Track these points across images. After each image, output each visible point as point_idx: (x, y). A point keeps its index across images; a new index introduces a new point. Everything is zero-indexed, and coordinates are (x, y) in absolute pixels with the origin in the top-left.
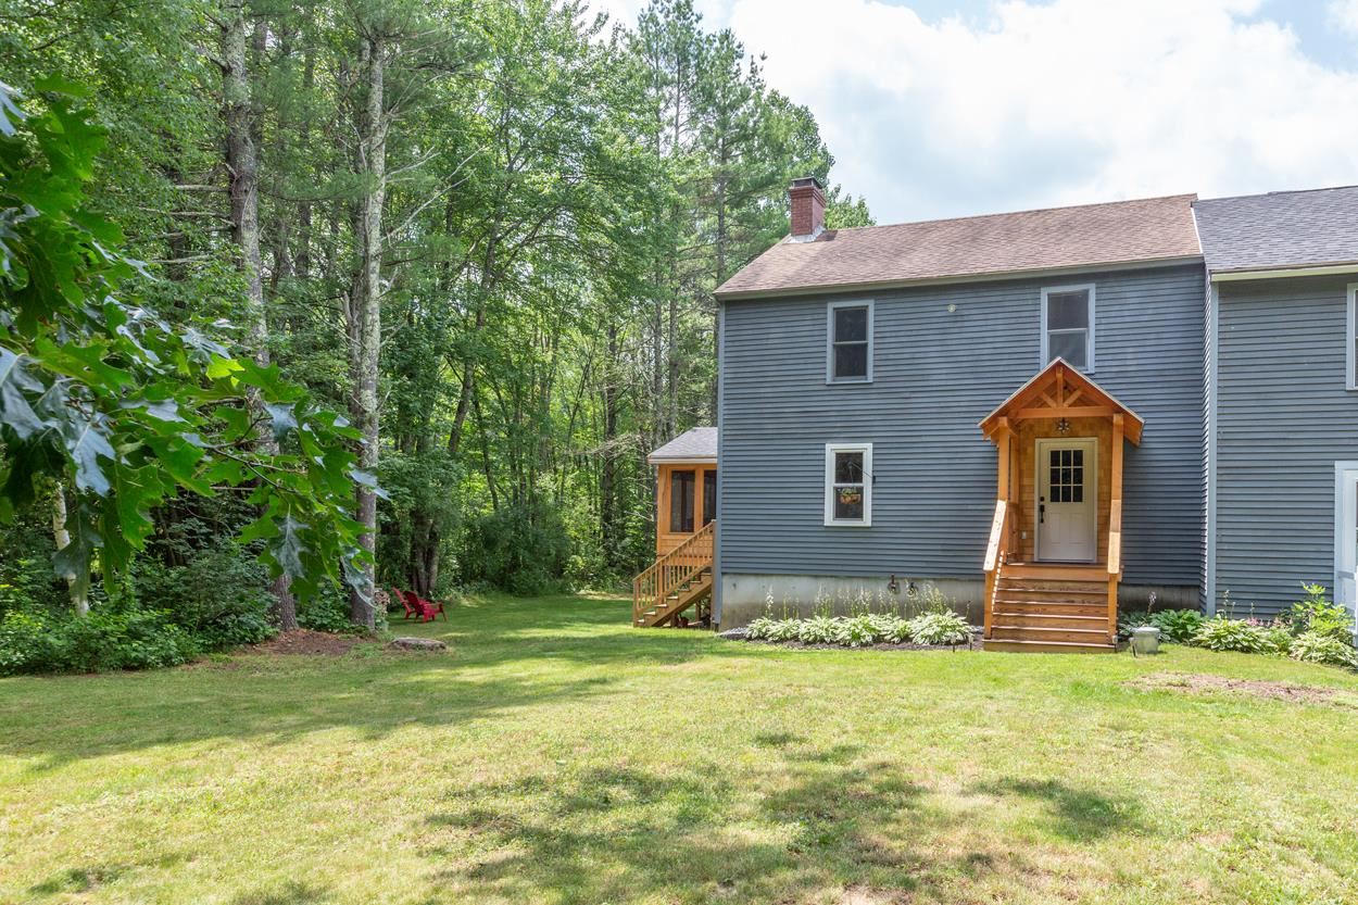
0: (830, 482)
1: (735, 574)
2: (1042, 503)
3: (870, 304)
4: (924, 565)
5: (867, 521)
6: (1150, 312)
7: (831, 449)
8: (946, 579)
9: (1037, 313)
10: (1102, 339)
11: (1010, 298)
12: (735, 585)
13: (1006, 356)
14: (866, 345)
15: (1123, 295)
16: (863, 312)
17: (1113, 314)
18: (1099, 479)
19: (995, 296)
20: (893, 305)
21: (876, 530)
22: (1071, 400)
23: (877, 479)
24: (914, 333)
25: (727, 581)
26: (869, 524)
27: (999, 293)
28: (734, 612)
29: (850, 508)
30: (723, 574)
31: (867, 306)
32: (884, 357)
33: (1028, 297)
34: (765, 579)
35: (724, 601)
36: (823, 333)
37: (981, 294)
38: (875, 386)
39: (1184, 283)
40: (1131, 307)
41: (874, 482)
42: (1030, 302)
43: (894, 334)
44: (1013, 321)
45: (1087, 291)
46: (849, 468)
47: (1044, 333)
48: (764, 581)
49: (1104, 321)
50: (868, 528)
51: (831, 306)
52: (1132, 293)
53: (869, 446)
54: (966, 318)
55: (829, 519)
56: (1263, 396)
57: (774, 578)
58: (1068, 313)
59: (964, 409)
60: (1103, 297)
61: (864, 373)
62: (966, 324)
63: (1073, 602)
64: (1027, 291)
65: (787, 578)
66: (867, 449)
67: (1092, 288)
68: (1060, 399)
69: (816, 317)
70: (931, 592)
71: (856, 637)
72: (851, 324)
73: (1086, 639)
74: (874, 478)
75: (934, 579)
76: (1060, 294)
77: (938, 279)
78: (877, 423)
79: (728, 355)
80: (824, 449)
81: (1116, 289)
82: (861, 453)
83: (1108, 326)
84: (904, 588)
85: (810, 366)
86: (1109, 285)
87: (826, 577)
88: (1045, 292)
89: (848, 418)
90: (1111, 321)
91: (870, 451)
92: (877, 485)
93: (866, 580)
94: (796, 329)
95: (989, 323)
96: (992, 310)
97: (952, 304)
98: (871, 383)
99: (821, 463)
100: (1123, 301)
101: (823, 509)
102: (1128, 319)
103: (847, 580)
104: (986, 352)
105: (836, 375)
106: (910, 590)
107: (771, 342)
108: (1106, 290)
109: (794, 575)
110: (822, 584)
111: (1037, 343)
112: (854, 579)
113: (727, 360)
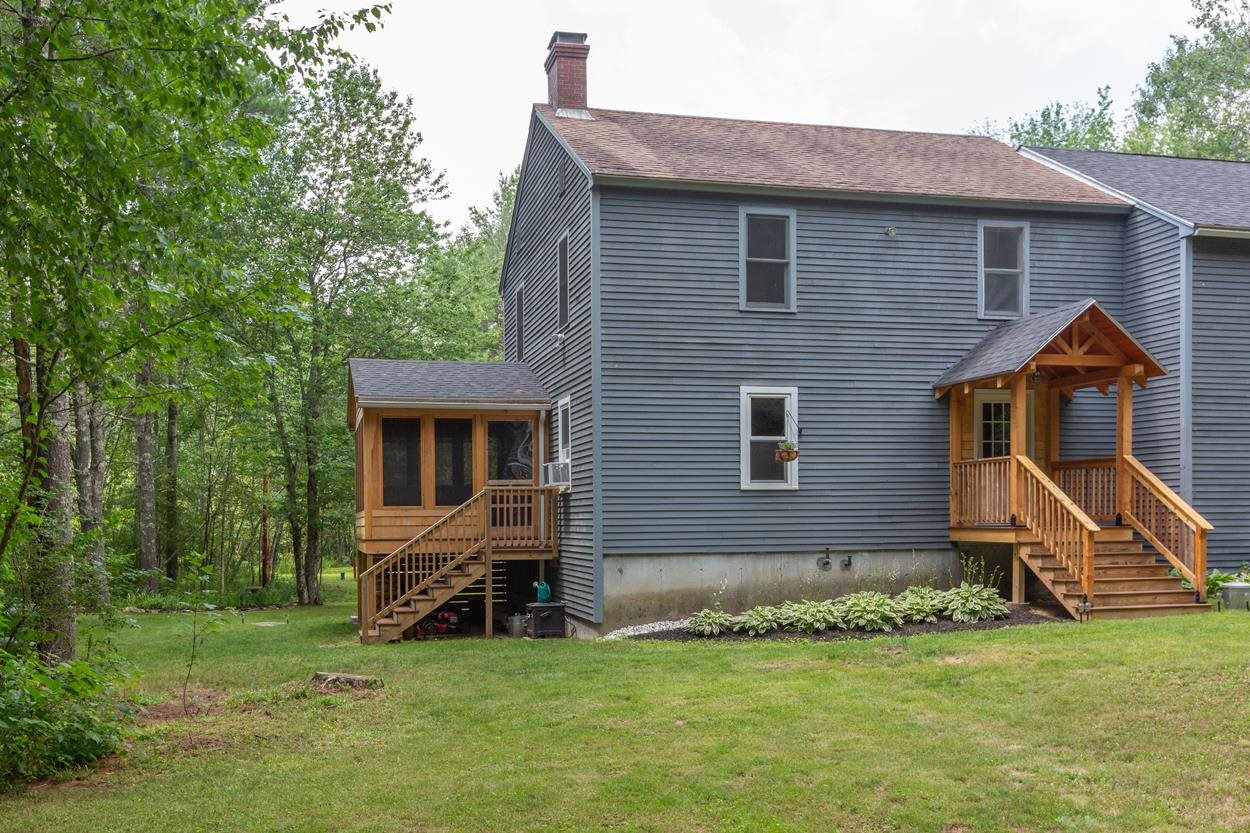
0: (746, 436)
1: (621, 555)
3: (792, 214)
4: (860, 534)
5: (792, 482)
6: (1079, 259)
7: (747, 392)
8: (880, 551)
9: (974, 248)
10: (1036, 283)
11: (949, 230)
12: (621, 571)
13: (943, 294)
14: (787, 265)
15: (1054, 238)
16: (780, 224)
17: (1046, 258)
18: (1035, 435)
19: (928, 223)
20: (821, 219)
21: (801, 494)
23: (803, 433)
24: (843, 256)
25: (609, 567)
26: (796, 486)
27: (935, 220)
28: (621, 606)
29: (768, 464)
30: (605, 556)
31: (788, 217)
32: (809, 282)
33: (965, 228)
34: (664, 561)
35: (606, 593)
36: (734, 244)
37: (914, 219)
38: (798, 317)
39: (1109, 233)
40: (1063, 252)
41: (800, 436)
42: (966, 234)
43: (820, 255)
44: (950, 254)
45: (1021, 229)
46: (768, 417)
47: (982, 270)
48: (662, 564)
49: (1037, 264)
50: (796, 491)
51: (744, 211)
52: (1064, 236)
53: (794, 391)
54: (900, 245)
55: (746, 483)
57: (675, 560)
58: (1002, 250)
59: (900, 352)
60: (1037, 237)
61: (783, 298)
62: (901, 252)
64: (965, 222)
65: (691, 558)
66: (791, 396)
67: (1026, 226)
69: (723, 222)
70: (863, 566)
72: (767, 238)
74: (800, 430)
75: (869, 551)
76: (996, 229)
78: (801, 363)
79: (605, 260)
80: (739, 393)
81: (1048, 231)
82: (783, 400)
83: (1041, 270)
84: (836, 562)
85: (717, 286)
86: (1041, 225)
87: (742, 553)
88: (982, 225)
89: (767, 356)
90: (1044, 264)
91: (795, 397)
92: (804, 439)
93: (791, 556)
94: (698, 235)
95: (926, 253)
96: (928, 239)
97: (892, 225)
98: (793, 313)
99: (735, 410)
100: (1055, 245)
101: (739, 469)
102: (1060, 265)
103: (769, 557)
104: (922, 286)
105: (750, 299)
106: (848, 565)
107: (663, 248)
108: (1038, 231)
109: (702, 554)
110: (737, 562)
111: (974, 282)
112: (777, 555)
113: (604, 267)
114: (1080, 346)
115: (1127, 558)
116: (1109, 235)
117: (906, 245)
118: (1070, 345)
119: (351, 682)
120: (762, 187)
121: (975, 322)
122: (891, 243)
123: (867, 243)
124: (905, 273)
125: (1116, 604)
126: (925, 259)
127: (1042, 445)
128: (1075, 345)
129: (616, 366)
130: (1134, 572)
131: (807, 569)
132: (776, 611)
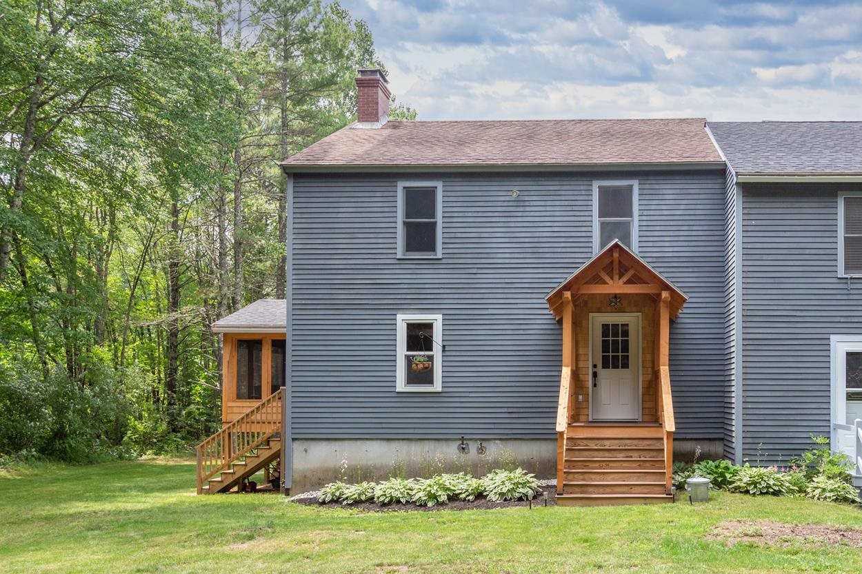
0: (402, 350)
1: (307, 439)
2: (595, 370)
3: (439, 185)
4: (492, 426)
5: (437, 386)
6: (682, 207)
7: (402, 320)
8: (510, 439)
9: (590, 203)
10: (644, 228)
11: (567, 189)
12: (306, 451)
13: (563, 240)
14: (435, 223)
15: (661, 192)
16: (431, 192)
17: (653, 207)
18: (643, 349)
19: (553, 186)
20: (461, 188)
21: (444, 395)
22: (625, 279)
23: (447, 348)
24: (480, 214)
25: (297, 448)
26: (440, 389)
27: (557, 183)
28: (305, 476)
29: (420, 375)
30: (294, 439)
31: (436, 187)
32: (453, 235)
33: (582, 188)
34: (338, 444)
35: (295, 466)
36: (394, 209)
37: (540, 183)
38: (444, 261)
39: (711, 185)
40: (668, 202)
41: (444, 351)
42: (583, 193)
43: (461, 215)
44: (569, 208)
45: (631, 186)
46: (419, 337)
47: (596, 220)
48: (336, 446)
49: (645, 213)
50: (438, 393)
51: (401, 185)
52: (669, 190)
53: (439, 317)
54: (527, 204)
55: (401, 385)
56: (777, 280)
57: (346, 443)
58: (615, 204)
59: (527, 285)
60: (645, 192)
61: (432, 248)
62: (528, 209)
63: (631, 457)
64: (581, 183)
65: (359, 443)
66: (437, 320)
67: (635, 184)
68: (616, 277)
69: (386, 194)
70: (495, 451)
71: (433, 497)
72: (420, 203)
73: (646, 491)
74: (444, 346)
75: (500, 439)
76: (609, 187)
77: (503, 166)
78: (445, 296)
79: (296, 226)
80: (396, 319)
81: (657, 187)
82: (431, 324)
83: (648, 218)
84: (473, 448)
85: (380, 241)
86: (649, 182)
87: (398, 439)
88: (596, 185)
89: (418, 291)
90: (652, 213)
91: (440, 322)
92: (447, 353)
93: (437, 442)
94: (365, 205)
95: (548, 209)
96: (551, 198)
97: (514, 190)
98: (440, 259)
99: (392, 332)
100: (660, 197)
101: (395, 376)
102: (665, 213)
103: (419, 442)
104: (545, 234)
105: (407, 249)
106: (481, 450)
107: (340, 215)
108: (647, 186)
109: (367, 439)
110: (394, 446)
111: (589, 229)
112: (425, 441)
113: (296, 231)
115: (641, 453)
116: (710, 186)
117: (532, 203)
120: (409, 166)
122: (519, 202)
123: (499, 204)
124: (531, 224)
126: (548, 214)
127: (649, 357)
129: (304, 302)
131: (450, 452)
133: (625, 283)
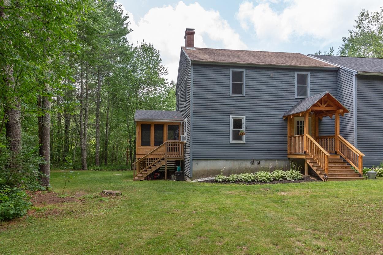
0: (231, 128)
1: (197, 160)
3: (244, 71)
4: (262, 155)
5: (244, 141)
6: (324, 82)
7: (232, 117)
8: (268, 160)
9: (294, 79)
11: (287, 74)
12: (197, 164)
13: (286, 91)
14: (243, 84)
15: (317, 77)
16: (241, 73)
17: (315, 82)
18: (312, 129)
19: (282, 73)
20: (252, 72)
21: (246, 144)
23: (247, 128)
24: (258, 82)
25: (194, 163)
28: (197, 173)
29: (237, 136)
30: (193, 160)
31: (243, 71)
32: (249, 88)
33: (292, 74)
35: (193, 170)
36: (229, 78)
37: (278, 72)
38: (246, 97)
40: (319, 80)
41: (246, 129)
42: (292, 76)
43: (252, 81)
44: (287, 81)
45: (307, 74)
46: (237, 124)
47: (296, 85)
48: (208, 162)
49: (312, 83)
50: (244, 143)
51: (231, 70)
52: (320, 76)
53: (245, 117)
54: (274, 79)
55: (231, 141)
57: (212, 161)
58: (302, 80)
59: (274, 107)
61: (241, 92)
62: (274, 80)
63: (335, 165)
64: (291, 72)
65: (216, 161)
66: (244, 118)
67: (309, 73)
69: (226, 73)
70: (263, 164)
72: (237, 77)
73: (352, 176)
75: (265, 160)
76: (300, 74)
77: (268, 65)
78: (247, 110)
79: (194, 83)
80: (229, 117)
81: (315, 75)
82: (242, 119)
83: (313, 85)
84: (256, 163)
85: (224, 89)
86: (313, 73)
87: (230, 160)
88: (296, 73)
89: (237, 108)
90: (314, 83)
91: (245, 119)
92: (247, 130)
93: (243, 161)
94: (219, 76)
95: (281, 81)
96: (282, 77)
97: (271, 73)
98: (244, 97)
99: (228, 122)
100: (317, 78)
101: (229, 137)
102: (318, 84)
103: (237, 161)
104: (280, 89)
105: (233, 93)
106: (259, 163)
107: (210, 79)
108: (313, 75)
109: (219, 160)
110: (229, 162)
111: (294, 88)
112: (239, 161)
113: (194, 84)
114: (324, 105)
115: (338, 164)
116: (332, 75)
117: (275, 79)
118: (321, 104)
119: (111, 194)
120: (236, 63)
121: (295, 99)
122: (272, 78)
123: (265, 78)
124: (275, 86)
125: (335, 177)
126: (281, 82)
127: (314, 132)
128: (323, 104)
129: (197, 110)
130: (341, 167)
131: (248, 164)
132: (238, 176)
133: (326, 107)
